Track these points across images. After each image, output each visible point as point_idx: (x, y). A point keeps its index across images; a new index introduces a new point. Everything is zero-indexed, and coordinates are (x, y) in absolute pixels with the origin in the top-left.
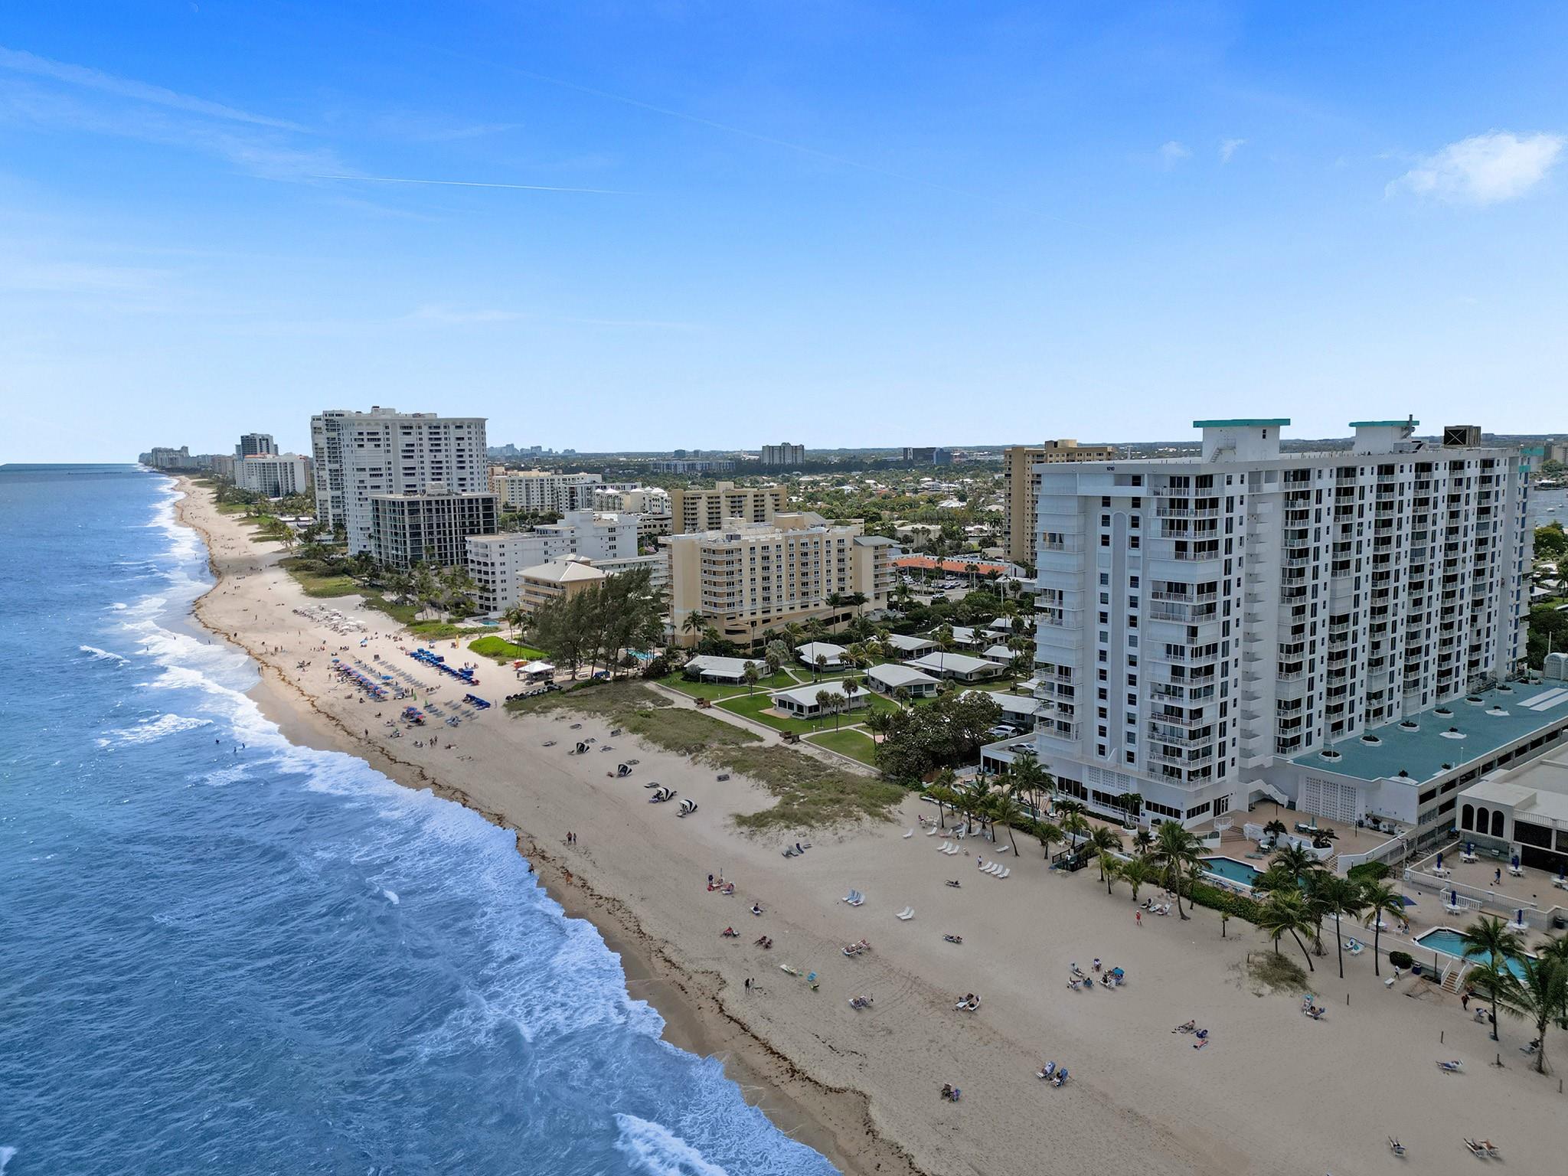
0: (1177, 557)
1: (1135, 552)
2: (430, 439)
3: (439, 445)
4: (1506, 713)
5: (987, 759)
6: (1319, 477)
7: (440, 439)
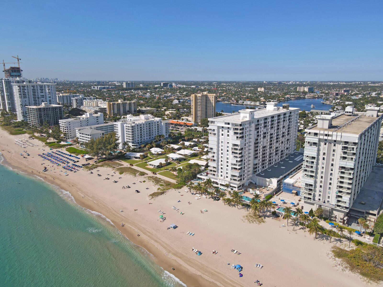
0: (237, 139)
1: (228, 137)
2: (40, 89)
3: (43, 91)
4: (292, 162)
5: (198, 178)
6: (261, 121)
7: (43, 89)
